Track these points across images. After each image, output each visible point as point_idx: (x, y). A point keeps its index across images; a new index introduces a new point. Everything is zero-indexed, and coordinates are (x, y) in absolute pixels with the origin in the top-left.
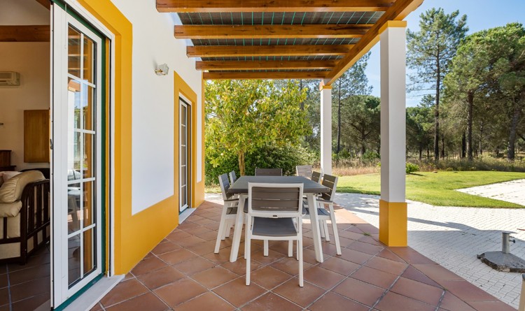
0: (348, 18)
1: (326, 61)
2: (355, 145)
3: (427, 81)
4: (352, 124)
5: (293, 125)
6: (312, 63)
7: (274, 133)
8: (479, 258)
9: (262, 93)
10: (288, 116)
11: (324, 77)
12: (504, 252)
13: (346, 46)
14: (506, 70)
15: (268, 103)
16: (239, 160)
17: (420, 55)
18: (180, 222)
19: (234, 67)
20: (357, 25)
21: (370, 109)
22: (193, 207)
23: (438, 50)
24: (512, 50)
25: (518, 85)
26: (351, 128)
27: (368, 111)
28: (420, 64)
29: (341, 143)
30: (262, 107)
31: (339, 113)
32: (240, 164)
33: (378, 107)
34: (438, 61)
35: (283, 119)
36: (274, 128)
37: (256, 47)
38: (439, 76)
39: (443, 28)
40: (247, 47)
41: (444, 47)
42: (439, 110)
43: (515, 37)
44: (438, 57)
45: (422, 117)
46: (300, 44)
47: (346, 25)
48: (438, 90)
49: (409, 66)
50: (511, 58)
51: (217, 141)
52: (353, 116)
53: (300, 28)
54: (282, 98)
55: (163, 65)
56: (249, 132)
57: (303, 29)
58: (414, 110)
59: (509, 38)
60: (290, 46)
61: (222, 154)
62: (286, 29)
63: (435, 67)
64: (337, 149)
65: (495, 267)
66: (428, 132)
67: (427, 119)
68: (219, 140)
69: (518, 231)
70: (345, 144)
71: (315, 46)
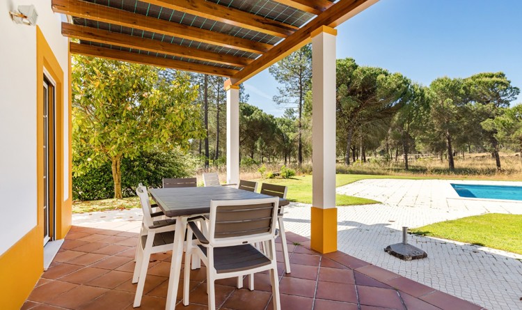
0: (278, 14)
1: (239, 58)
3: (292, 96)
5: (187, 126)
6: (224, 57)
7: (166, 135)
8: (386, 251)
9: (146, 84)
10: (182, 116)
11: (231, 76)
12: (404, 243)
13: (264, 44)
14: (345, 94)
15: (157, 97)
16: (113, 168)
17: (288, 72)
18: (46, 267)
19: (125, 42)
20: (282, 24)
21: (245, 116)
22: (59, 238)
23: (301, 70)
24: (349, 79)
25: (352, 106)
27: (244, 118)
28: (288, 80)
30: (150, 102)
31: (218, 118)
32: (114, 172)
33: (253, 115)
34: (301, 79)
35: (177, 118)
36: (165, 128)
37: (163, 21)
38: (301, 92)
39: (304, 52)
40: (151, 18)
41: (304, 68)
42: (301, 121)
43: (351, 69)
44: (300, 75)
45: (287, 127)
46: (218, 32)
47: (273, 21)
48: (301, 104)
49: (279, 80)
50: (348, 84)
51: (83, 142)
53: (226, 10)
54: (173, 92)
55: (29, 7)
56: (133, 131)
57: (230, 12)
58: (281, 120)
59: (347, 69)
60: (206, 31)
61: (89, 159)
62: (211, 8)
63: (299, 85)
65: (402, 257)
66: (293, 141)
67: (290, 130)
68: (86, 140)
69: (390, 223)
71: (233, 37)
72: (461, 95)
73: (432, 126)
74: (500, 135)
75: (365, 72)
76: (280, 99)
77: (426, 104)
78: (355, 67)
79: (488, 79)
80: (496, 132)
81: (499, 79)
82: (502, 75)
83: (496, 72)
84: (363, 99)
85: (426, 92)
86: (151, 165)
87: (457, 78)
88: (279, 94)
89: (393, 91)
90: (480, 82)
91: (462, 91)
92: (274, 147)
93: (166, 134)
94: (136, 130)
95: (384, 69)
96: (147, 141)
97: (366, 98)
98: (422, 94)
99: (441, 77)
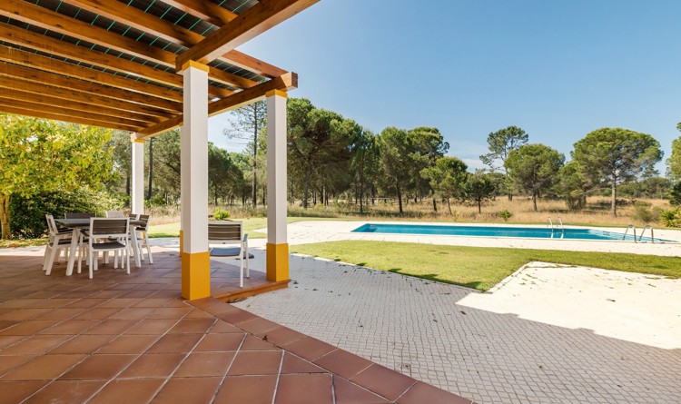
2: (172, 189)
3: (246, 131)
4: (168, 164)
10: (90, 159)
15: (63, 142)
24: (304, 120)
25: (308, 148)
26: (167, 169)
29: (153, 186)
31: (151, 149)
34: (255, 112)
35: (84, 161)
36: (70, 170)
38: (256, 128)
42: (256, 160)
43: (306, 110)
44: (255, 109)
45: (245, 164)
48: (255, 139)
50: (304, 125)
52: (170, 154)
58: (238, 156)
59: (302, 110)
63: (254, 119)
64: (149, 194)
66: (247, 181)
70: (159, 187)
72: (405, 145)
73: (382, 172)
74: (432, 183)
75: (318, 116)
76: (232, 133)
77: (377, 151)
78: (310, 108)
79: (425, 133)
80: (429, 180)
81: (434, 135)
82: (436, 131)
83: (432, 127)
84: (319, 141)
85: (377, 139)
86: (51, 204)
87: (403, 129)
88: (230, 127)
89: (346, 137)
90: (419, 135)
91: (406, 142)
92: (229, 186)
93: (72, 176)
94: (35, 171)
95: (338, 114)
96: (49, 181)
97: (322, 141)
98: (373, 141)
99: (391, 127)
